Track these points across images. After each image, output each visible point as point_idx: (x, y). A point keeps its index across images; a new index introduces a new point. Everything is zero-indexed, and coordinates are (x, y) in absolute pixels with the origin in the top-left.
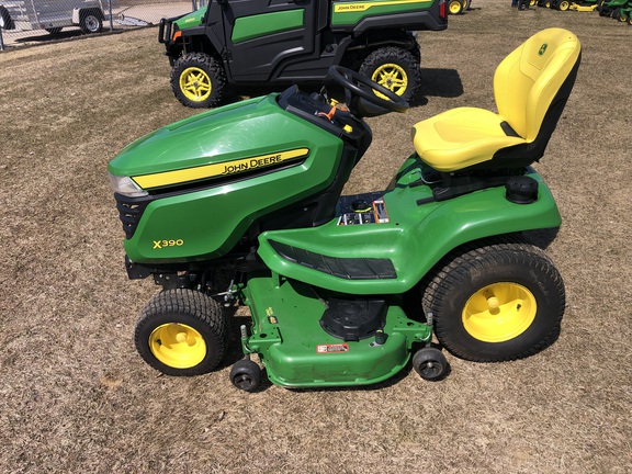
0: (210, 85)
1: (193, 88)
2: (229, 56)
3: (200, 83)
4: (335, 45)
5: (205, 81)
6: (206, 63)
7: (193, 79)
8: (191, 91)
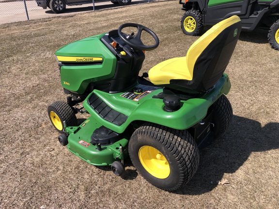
0: (195, 25)
1: (189, 26)
2: (205, 13)
3: (192, 24)
4: (259, 12)
5: (194, 23)
6: (196, 15)
7: (190, 21)
8: (188, 27)
